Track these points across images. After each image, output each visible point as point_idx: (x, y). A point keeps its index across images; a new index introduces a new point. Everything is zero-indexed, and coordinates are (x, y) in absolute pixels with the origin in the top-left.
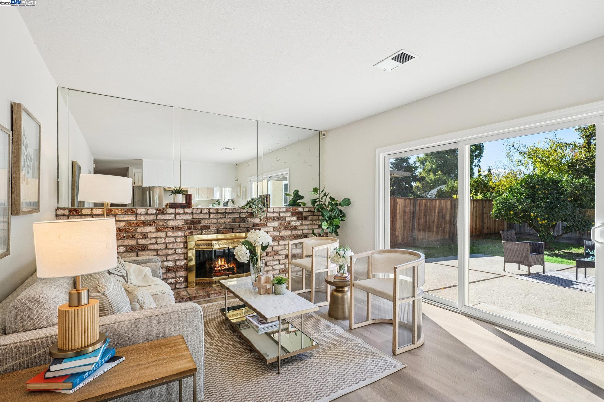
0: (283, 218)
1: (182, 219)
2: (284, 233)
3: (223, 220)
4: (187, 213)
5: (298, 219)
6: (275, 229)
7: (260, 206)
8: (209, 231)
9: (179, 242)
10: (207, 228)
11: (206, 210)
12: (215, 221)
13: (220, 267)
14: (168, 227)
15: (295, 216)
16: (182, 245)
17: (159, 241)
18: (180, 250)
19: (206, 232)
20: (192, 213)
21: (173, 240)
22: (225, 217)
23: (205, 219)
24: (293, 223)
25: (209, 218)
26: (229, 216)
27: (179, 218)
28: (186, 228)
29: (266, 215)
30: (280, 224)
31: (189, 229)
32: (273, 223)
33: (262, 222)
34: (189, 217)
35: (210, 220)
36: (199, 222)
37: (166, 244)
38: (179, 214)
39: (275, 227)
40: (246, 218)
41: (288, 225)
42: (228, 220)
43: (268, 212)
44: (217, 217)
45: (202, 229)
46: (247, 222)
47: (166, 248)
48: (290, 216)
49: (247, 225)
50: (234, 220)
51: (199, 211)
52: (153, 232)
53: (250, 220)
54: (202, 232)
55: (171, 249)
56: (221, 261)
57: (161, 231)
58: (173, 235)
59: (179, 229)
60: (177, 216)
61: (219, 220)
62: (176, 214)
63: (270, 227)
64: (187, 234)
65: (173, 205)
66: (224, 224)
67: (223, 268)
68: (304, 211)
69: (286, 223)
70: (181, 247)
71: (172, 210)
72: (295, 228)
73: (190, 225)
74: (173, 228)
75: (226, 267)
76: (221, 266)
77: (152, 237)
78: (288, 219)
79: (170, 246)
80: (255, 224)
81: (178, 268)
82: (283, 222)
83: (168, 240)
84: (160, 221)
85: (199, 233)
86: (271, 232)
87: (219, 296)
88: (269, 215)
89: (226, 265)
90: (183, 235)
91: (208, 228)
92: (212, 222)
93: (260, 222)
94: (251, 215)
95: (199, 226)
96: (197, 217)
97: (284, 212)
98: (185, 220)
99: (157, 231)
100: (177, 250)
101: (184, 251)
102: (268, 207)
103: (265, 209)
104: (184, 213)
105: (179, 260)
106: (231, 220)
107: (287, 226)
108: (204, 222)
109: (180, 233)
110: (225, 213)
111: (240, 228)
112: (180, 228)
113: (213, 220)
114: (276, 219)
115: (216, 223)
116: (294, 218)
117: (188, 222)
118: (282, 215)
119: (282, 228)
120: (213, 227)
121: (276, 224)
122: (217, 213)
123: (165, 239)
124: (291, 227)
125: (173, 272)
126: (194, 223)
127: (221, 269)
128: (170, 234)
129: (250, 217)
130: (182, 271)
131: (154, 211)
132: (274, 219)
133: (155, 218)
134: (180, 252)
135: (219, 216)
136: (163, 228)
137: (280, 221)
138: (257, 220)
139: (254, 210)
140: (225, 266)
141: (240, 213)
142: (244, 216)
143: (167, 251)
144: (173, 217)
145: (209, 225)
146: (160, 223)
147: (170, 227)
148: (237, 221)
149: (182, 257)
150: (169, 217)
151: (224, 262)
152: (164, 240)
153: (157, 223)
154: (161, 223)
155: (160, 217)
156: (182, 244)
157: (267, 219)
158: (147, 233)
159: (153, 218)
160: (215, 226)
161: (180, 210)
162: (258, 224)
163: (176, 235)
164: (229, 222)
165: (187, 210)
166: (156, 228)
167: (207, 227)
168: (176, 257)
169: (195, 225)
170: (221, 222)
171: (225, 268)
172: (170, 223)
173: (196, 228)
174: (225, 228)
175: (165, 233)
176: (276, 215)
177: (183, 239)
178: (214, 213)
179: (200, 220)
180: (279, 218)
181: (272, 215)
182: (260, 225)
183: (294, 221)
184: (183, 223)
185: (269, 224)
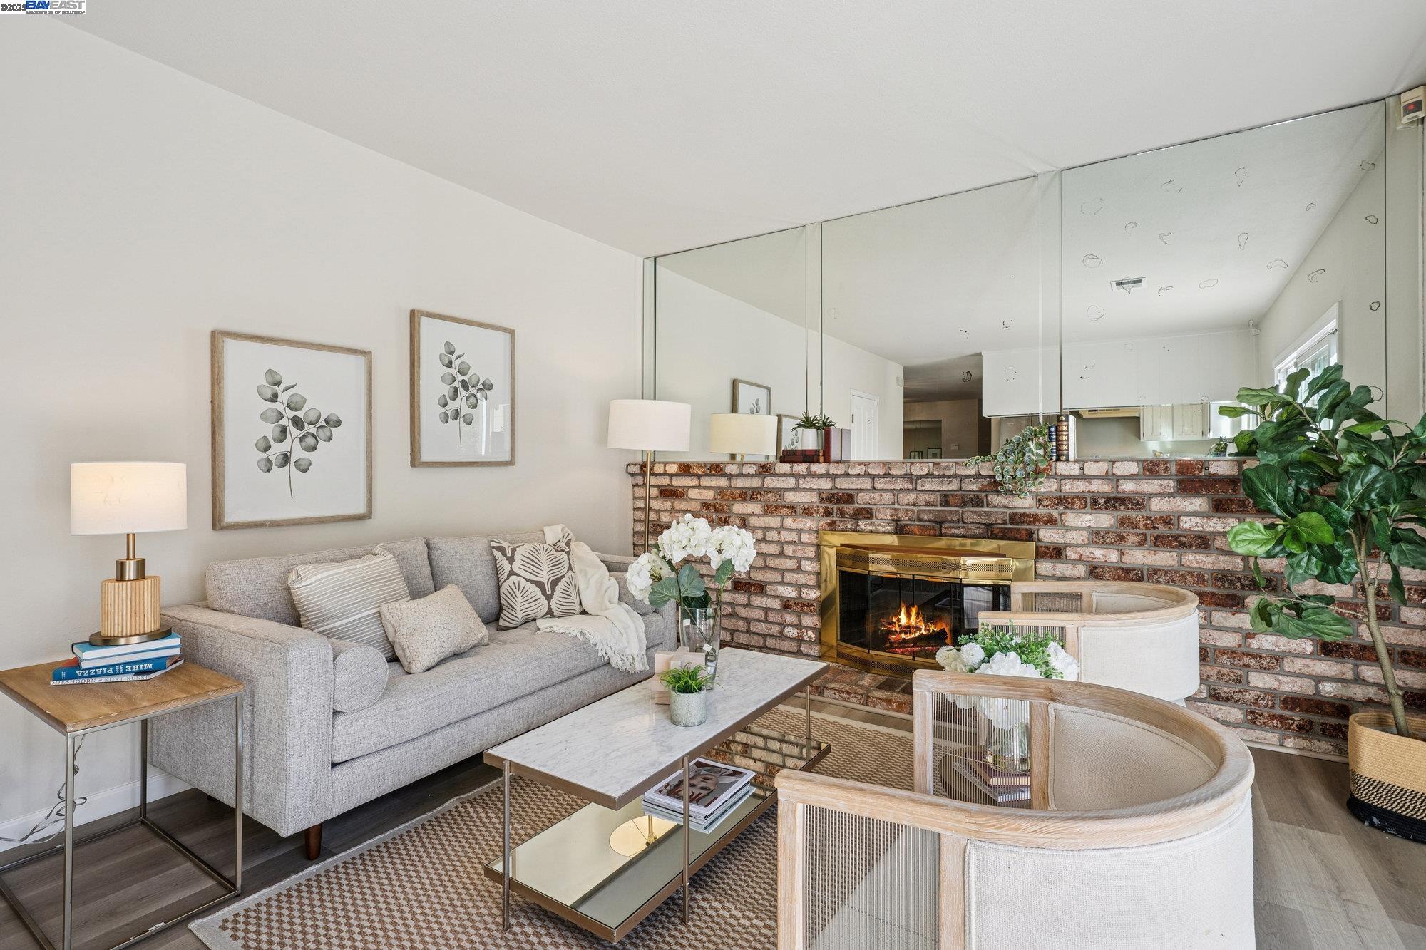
0: (1137, 502)
1: (811, 489)
2: (1139, 558)
3: (911, 497)
5: (1220, 507)
6: (1097, 537)
8: (874, 525)
9: (807, 544)
10: (868, 516)
11: (858, 467)
13: (906, 633)
14: (784, 507)
15: (1196, 493)
16: (811, 553)
18: (809, 563)
19: (865, 525)
20: (833, 476)
21: (794, 537)
22: (917, 489)
23: (862, 490)
24: (1187, 523)
25: (874, 488)
26: (928, 487)
27: (804, 486)
28: (821, 510)
29: (1054, 487)
30: (1122, 522)
31: (828, 513)
32: (1088, 517)
33: (1042, 511)
34: (826, 485)
35: (877, 495)
36: (849, 498)
37: (781, 544)
39: (1098, 532)
40: (983, 494)
41: (1163, 530)
42: (923, 498)
43: (1060, 478)
44: (892, 487)
45: (856, 518)
46: (988, 506)
47: (781, 555)
48: (1171, 495)
49: (987, 515)
50: (945, 499)
51: (848, 470)
52: (758, 516)
53: (995, 499)
54: (857, 525)
55: (791, 558)
56: (909, 615)
57: (772, 514)
58: (794, 526)
59: (807, 512)
60: (801, 481)
61: (900, 496)
62: (798, 476)
63: (1075, 529)
64: (822, 525)
65: (789, 456)
66: (916, 509)
67: (913, 636)
69: (1149, 518)
70: (810, 556)
71: (785, 468)
72: (1203, 542)
73: (830, 506)
74: (792, 509)
75: (923, 631)
76: (908, 629)
77: (757, 525)
78: (1159, 506)
79: (789, 550)
80: (1016, 514)
81: (804, 605)
82: (1137, 516)
83: (785, 536)
84: (770, 491)
85: (849, 526)
86: (1078, 546)
87: (845, 700)
88: (1068, 487)
89: (923, 627)
90: (814, 527)
91: (871, 514)
92: (881, 500)
93: (1034, 510)
94: (997, 484)
95: (849, 509)
96: (844, 484)
97: (1139, 477)
98: (820, 492)
99: (765, 512)
100: (803, 563)
101: (815, 567)
103: (1046, 464)
104: (812, 475)
105: (806, 585)
106: (933, 498)
107: (1156, 532)
108: (862, 500)
109: (809, 523)
110: (912, 477)
111: (963, 522)
112: (808, 509)
113: (884, 495)
114: (1102, 501)
115: (893, 504)
116: (1198, 504)
117: (825, 496)
118: (1127, 487)
119: (1134, 539)
120: (885, 513)
121: (1104, 520)
122: (890, 475)
123: (779, 533)
124: (1176, 538)
125: (794, 612)
126: (838, 501)
127: (908, 637)
128: (788, 522)
130: (812, 615)
131: (754, 470)
132: (1093, 503)
133: (759, 484)
134: (809, 569)
135: (896, 484)
136: (776, 506)
137: (1123, 512)
140: (918, 629)
141: (963, 477)
142: (975, 487)
143: (782, 560)
144: (791, 482)
145: (875, 507)
146: (770, 495)
147: (788, 507)
148: (952, 501)
149: (812, 580)
150: (785, 482)
151: (918, 617)
152: (777, 534)
153: (766, 496)
154: (771, 497)
155: (770, 483)
156: (813, 549)
157: (1064, 501)
158: (749, 515)
159: (755, 483)
160: (889, 512)
161: (804, 468)
162: (1027, 516)
163: (800, 526)
164: (928, 504)
165: (819, 468)
166: (764, 507)
168: (802, 579)
169: (840, 506)
170: (906, 502)
171: (918, 634)
172: (790, 497)
173: (842, 513)
174: (919, 519)
175: (779, 519)
177: (813, 539)
178: (881, 476)
179: (852, 492)
180: (1116, 499)
181: (1081, 487)
182: (1036, 519)
183: (1195, 514)
184: (815, 499)
185: (1072, 518)
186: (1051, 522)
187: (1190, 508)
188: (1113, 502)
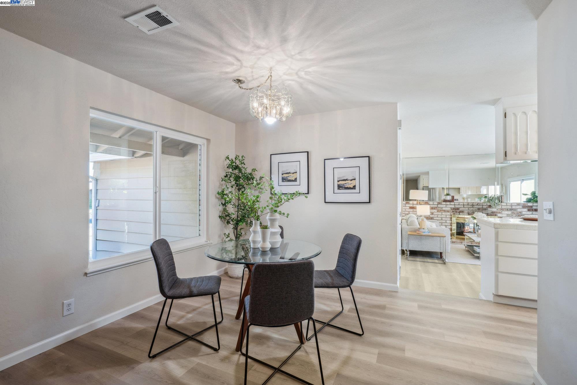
0: (515, 210)
1: (449, 207)
3: (472, 209)
4: (452, 205)
5: (529, 210)
7: (496, 202)
8: (464, 214)
9: (448, 218)
11: (461, 203)
12: (467, 209)
14: (442, 210)
15: (525, 208)
17: (439, 216)
19: (462, 214)
20: (455, 205)
21: (445, 216)
22: (473, 207)
23: (461, 207)
24: (524, 213)
25: (464, 207)
26: (476, 207)
28: (451, 211)
29: (501, 207)
31: (453, 212)
32: (506, 212)
33: (498, 211)
34: (453, 206)
35: (464, 208)
36: (458, 209)
37: (442, 218)
38: (448, 205)
39: (508, 214)
41: (520, 214)
42: (474, 209)
43: (502, 206)
45: (459, 212)
46: (487, 210)
48: (521, 208)
49: (487, 212)
51: (458, 204)
54: (460, 214)
55: (444, 220)
57: (439, 212)
59: (448, 211)
61: (469, 208)
62: (446, 205)
63: (504, 214)
64: (452, 214)
65: (445, 201)
66: (472, 211)
68: (533, 206)
69: (517, 212)
70: (449, 220)
71: (445, 203)
73: (453, 210)
74: (445, 211)
78: (519, 210)
79: (444, 219)
80: (493, 212)
82: (515, 212)
83: (442, 216)
85: (458, 214)
88: (503, 207)
90: (450, 214)
93: (496, 211)
94: (490, 206)
95: (458, 211)
96: (457, 206)
97: (515, 206)
98: (451, 208)
99: (438, 212)
100: (447, 221)
101: (450, 222)
102: (502, 202)
103: (499, 203)
104: (450, 204)
106: (477, 209)
107: (518, 214)
108: (461, 209)
109: (448, 214)
110: (473, 205)
113: (466, 208)
114: (509, 209)
118: (514, 207)
119: (514, 215)
120: (466, 212)
121: (510, 212)
122: (468, 205)
126: (455, 209)
128: (443, 213)
129: (489, 208)
131: (436, 203)
132: (507, 210)
133: (437, 206)
135: (469, 206)
136: (440, 210)
137: (513, 211)
138: (494, 210)
139: (491, 204)
141: (482, 205)
142: (485, 207)
143: (442, 221)
144: (445, 206)
145: (463, 210)
148: (480, 209)
149: (449, 224)
150: (443, 206)
153: (438, 208)
155: (439, 206)
156: (450, 218)
157: (502, 209)
158: (433, 212)
159: (436, 206)
161: (448, 203)
162: (495, 212)
163: (446, 214)
164: (475, 210)
165: (451, 203)
167: (462, 212)
168: (446, 224)
169: (456, 210)
172: (444, 209)
173: (456, 212)
175: (441, 213)
176: (510, 207)
177: (450, 216)
178: (466, 205)
180: (511, 209)
181: (505, 207)
182: (497, 212)
183: (525, 211)
184: (450, 209)
185: (503, 212)
186: (500, 213)
187: (524, 210)
188: (511, 210)
